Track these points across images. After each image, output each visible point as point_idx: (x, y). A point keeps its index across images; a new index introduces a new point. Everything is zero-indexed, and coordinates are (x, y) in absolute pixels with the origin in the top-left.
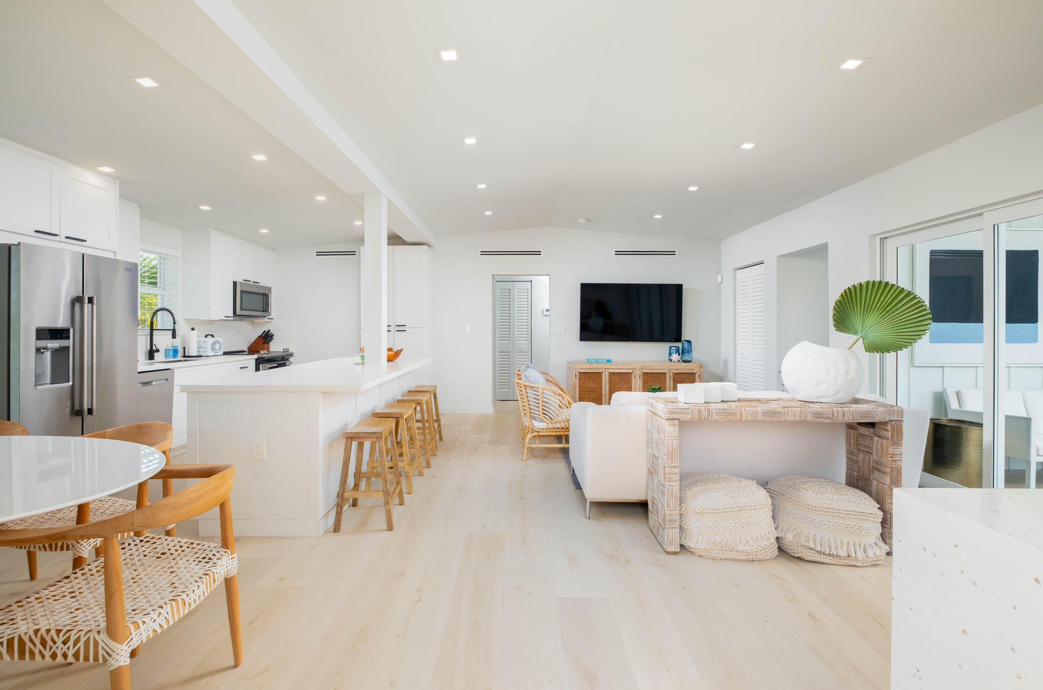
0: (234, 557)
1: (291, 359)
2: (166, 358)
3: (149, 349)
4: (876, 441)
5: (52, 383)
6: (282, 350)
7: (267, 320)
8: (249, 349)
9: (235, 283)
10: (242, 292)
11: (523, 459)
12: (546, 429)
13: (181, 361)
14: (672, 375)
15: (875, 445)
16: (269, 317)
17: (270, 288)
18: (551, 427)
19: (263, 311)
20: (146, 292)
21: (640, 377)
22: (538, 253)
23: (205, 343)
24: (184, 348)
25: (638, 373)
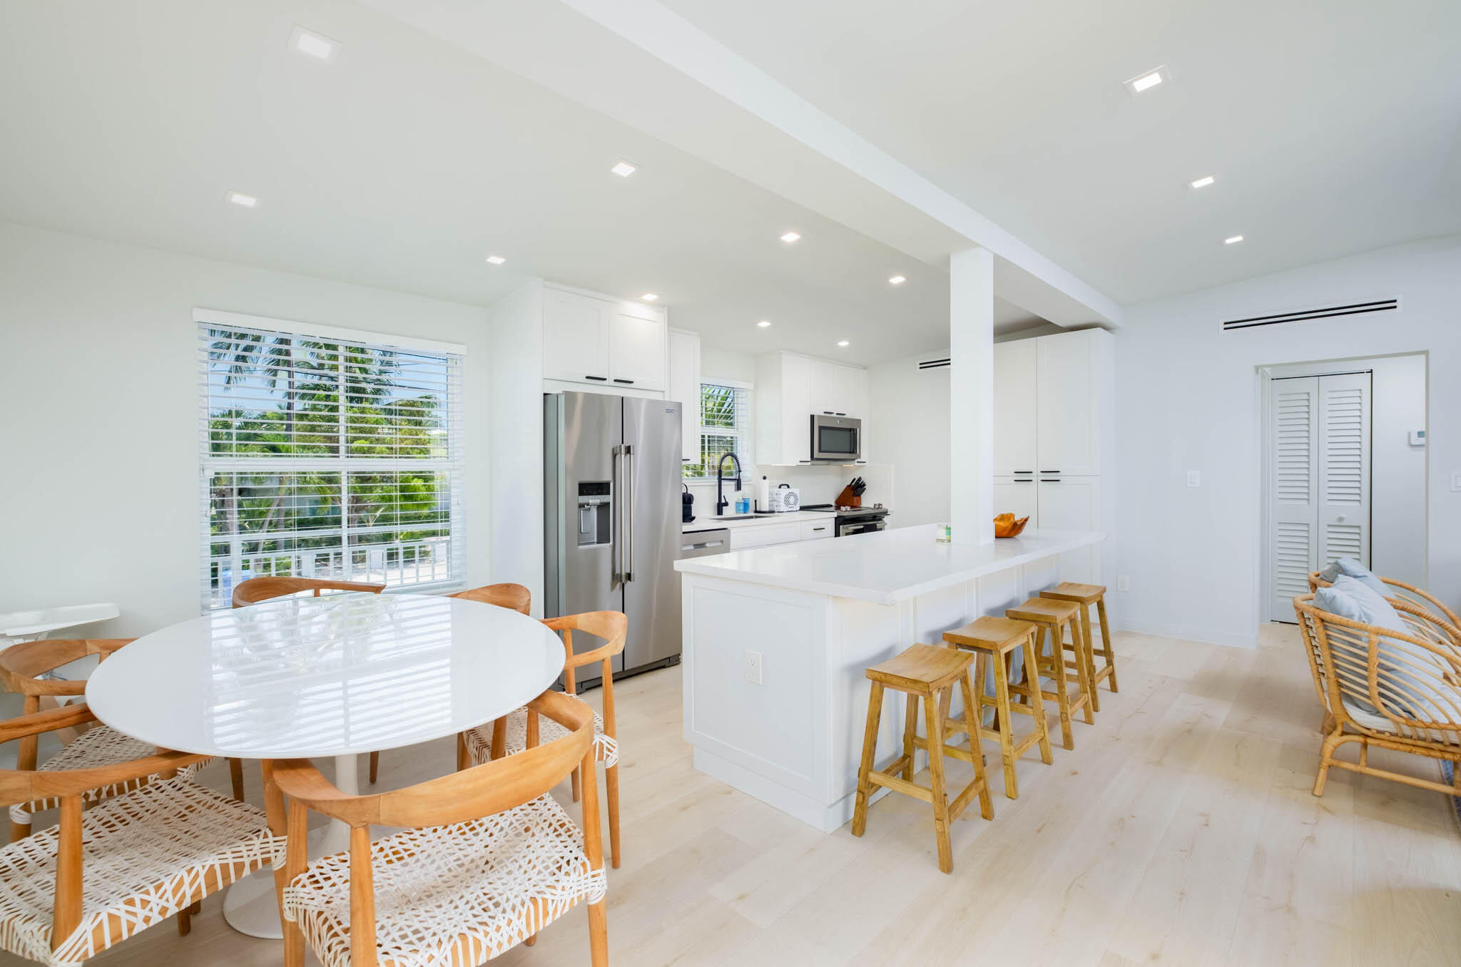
0: (599, 875)
1: (886, 519)
2: (737, 513)
3: (717, 502)
5: (598, 543)
6: (872, 506)
7: (856, 464)
8: (836, 502)
9: (812, 417)
10: (821, 428)
11: (1314, 789)
12: (1392, 734)
13: (752, 517)
16: (859, 460)
17: (859, 421)
18: (1408, 731)
19: (850, 453)
20: (716, 435)
23: (778, 496)
24: (756, 501)
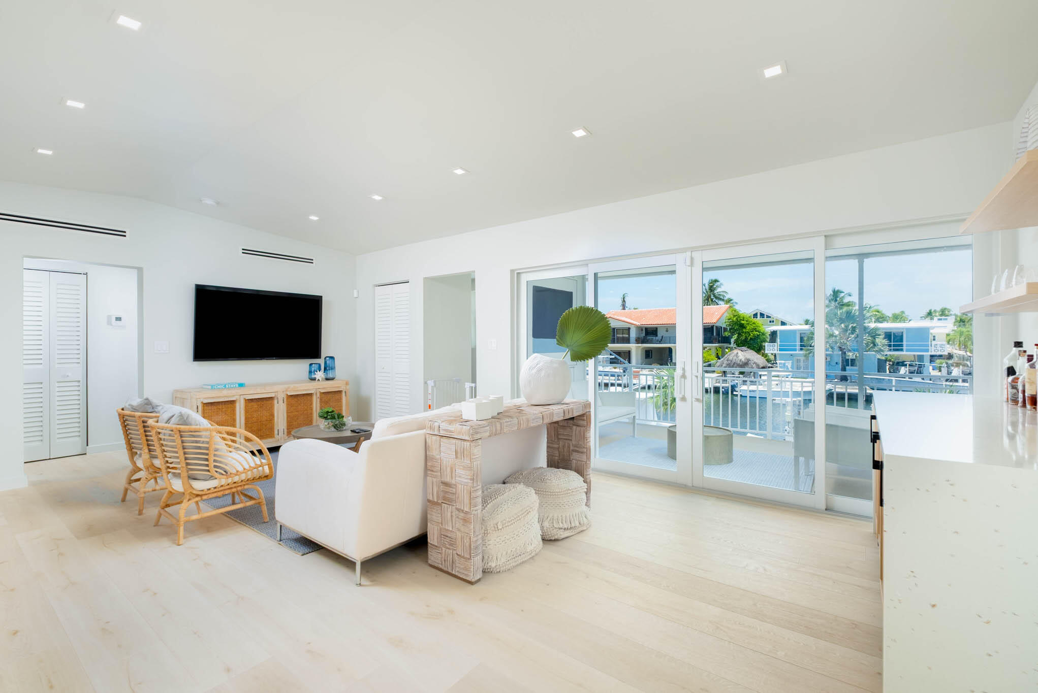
4: (575, 430)
11: (177, 543)
12: (216, 488)
14: (318, 395)
15: (574, 433)
18: (223, 483)
21: (283, 400)
22: (121, 234)
25: (281, 396)
